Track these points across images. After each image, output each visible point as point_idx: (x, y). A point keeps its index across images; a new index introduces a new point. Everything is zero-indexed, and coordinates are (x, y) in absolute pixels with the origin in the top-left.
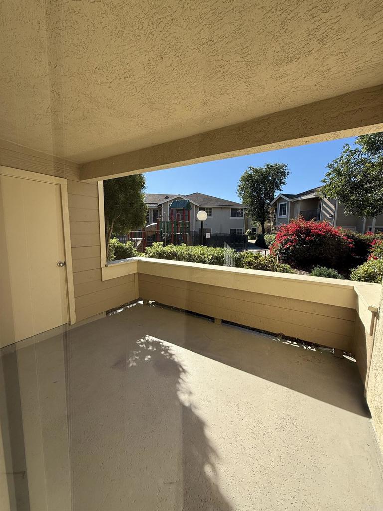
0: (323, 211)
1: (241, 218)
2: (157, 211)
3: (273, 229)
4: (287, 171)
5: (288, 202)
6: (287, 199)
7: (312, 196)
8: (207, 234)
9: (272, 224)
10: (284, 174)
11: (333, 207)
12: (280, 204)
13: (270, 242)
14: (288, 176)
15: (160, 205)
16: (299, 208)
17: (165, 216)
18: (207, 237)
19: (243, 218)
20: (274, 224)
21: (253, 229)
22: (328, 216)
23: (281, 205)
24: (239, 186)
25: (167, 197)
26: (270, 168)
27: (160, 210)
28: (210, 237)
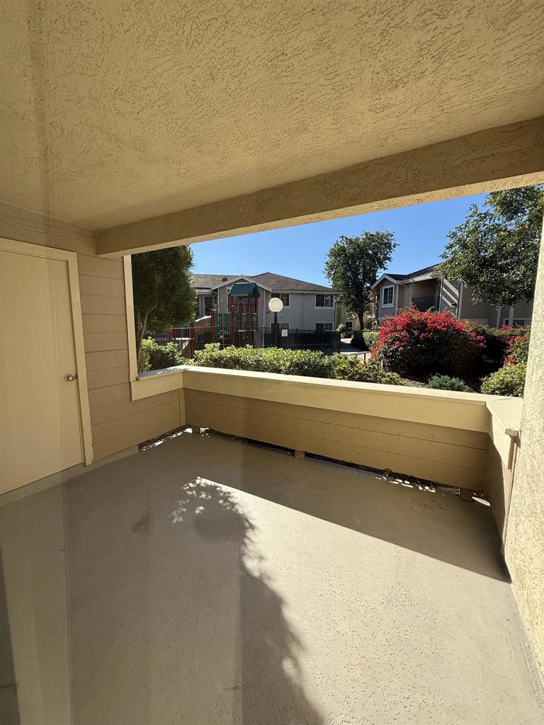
0: (443, 298)
1: (331, 308)
2: (210, 299)
3: (375, 324)
4: (393, 243)
5: (395, 285)
6: (394, 281)
7: (428, 277)
8: (283, 331)
9: (374, 316)
10: (389, 246)
11: (456, 292)
12: (384, 288)
13: (371, 342)
14: (395, 249)
15: (216, 290)
16: (410, 294)
17: (222, 306)
18: (283, 335)
19: (333, 308)
20: (377, 317)
21: (347, 323)
22: (450, 304)
23: (386, 290)
24: (327, 263)
25: (225, 279)
26: (370, 238)
27: (216, 298)
28: (287, 335)
